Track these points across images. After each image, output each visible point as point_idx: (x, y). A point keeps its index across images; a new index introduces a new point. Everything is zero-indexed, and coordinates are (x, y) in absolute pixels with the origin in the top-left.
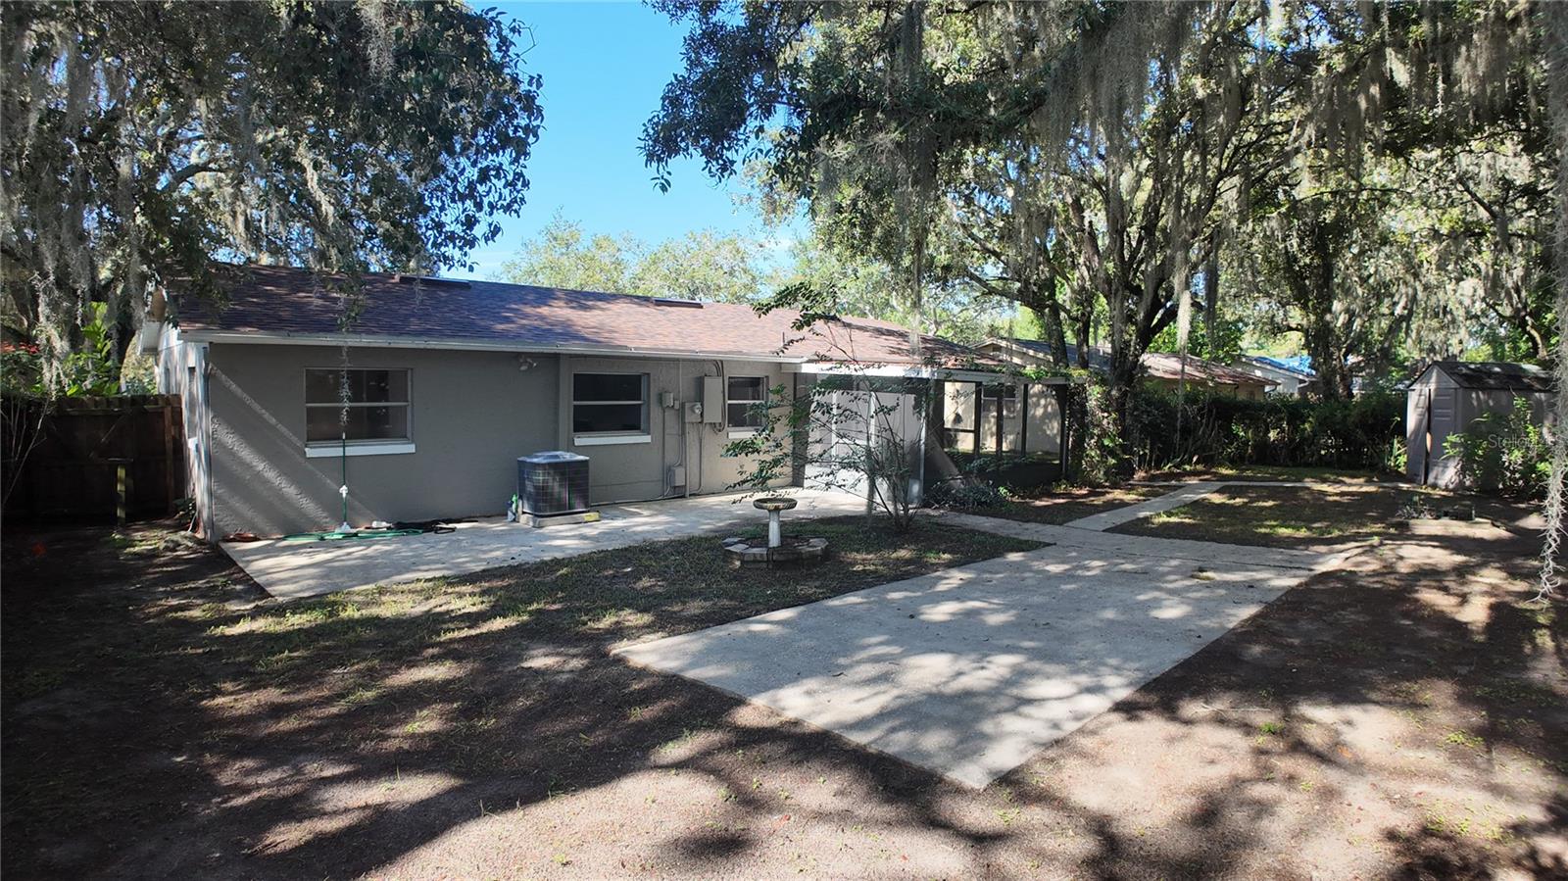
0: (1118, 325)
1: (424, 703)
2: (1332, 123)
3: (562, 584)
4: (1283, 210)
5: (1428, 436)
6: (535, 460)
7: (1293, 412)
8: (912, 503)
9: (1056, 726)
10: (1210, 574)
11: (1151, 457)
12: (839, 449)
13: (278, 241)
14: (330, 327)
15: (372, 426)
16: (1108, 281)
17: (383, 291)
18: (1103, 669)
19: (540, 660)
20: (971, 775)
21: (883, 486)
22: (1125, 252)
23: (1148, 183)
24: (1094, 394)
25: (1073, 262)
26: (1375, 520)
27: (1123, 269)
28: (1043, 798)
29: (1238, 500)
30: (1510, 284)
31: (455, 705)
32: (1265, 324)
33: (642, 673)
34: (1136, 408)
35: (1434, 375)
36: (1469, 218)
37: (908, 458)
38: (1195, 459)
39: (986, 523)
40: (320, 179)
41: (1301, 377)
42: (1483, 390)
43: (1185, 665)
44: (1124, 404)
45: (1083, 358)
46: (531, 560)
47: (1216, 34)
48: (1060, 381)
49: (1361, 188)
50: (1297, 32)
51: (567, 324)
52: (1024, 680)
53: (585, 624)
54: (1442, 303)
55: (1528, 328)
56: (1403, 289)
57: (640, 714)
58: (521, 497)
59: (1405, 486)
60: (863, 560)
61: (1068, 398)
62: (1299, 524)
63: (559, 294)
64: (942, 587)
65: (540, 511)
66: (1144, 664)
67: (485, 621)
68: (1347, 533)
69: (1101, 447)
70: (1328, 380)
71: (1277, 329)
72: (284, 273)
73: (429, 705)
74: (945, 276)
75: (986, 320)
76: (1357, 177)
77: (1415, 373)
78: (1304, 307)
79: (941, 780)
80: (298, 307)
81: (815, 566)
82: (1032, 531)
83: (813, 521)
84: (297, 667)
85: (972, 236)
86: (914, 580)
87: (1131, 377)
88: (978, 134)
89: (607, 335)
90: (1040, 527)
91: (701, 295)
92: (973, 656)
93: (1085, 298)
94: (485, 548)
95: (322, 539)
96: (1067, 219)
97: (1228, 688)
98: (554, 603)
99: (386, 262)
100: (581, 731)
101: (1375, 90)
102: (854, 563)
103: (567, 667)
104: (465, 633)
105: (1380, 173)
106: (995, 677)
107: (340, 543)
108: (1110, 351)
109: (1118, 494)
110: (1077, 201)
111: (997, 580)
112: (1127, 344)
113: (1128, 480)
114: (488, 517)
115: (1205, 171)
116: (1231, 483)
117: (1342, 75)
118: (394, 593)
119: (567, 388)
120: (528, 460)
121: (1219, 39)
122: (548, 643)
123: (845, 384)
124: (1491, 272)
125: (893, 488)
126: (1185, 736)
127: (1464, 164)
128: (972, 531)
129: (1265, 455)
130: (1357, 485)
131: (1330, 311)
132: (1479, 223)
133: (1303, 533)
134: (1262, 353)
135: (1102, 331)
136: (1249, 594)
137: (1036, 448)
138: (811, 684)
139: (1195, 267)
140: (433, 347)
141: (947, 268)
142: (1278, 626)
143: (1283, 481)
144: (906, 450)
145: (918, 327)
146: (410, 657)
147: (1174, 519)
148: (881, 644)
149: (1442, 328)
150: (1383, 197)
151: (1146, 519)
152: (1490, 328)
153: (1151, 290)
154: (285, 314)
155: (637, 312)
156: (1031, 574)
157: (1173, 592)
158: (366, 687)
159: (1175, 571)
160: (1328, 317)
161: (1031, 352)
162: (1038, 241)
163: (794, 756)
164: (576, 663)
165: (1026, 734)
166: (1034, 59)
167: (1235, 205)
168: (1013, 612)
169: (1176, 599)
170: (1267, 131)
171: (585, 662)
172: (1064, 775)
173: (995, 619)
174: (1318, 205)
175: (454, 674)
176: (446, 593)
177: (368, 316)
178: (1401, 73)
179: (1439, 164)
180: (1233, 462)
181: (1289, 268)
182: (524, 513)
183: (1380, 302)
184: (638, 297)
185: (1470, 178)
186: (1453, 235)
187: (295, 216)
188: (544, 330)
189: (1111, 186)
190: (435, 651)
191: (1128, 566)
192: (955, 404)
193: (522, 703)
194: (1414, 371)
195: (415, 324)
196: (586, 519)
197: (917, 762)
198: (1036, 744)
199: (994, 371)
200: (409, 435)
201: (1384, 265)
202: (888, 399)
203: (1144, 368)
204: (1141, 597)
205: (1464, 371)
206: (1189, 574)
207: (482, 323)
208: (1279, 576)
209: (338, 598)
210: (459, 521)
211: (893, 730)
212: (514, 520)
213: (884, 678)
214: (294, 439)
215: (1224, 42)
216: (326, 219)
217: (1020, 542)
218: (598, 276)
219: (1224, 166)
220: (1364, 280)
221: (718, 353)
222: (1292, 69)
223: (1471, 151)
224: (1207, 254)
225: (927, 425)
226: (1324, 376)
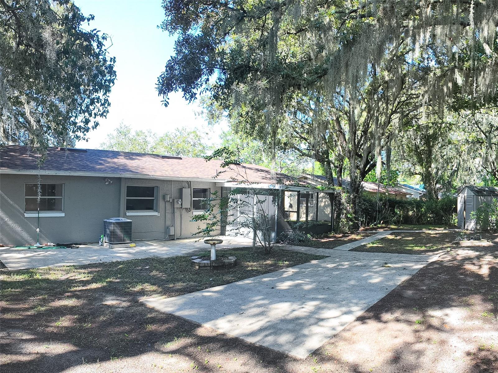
0: (353, 169)
1: (63, 315)
2: (434, 95)
3: (120, 271)
4: (415, 128)
5: (465, 212)
6: (111, 221)
7: (418, 204)
8: (272, 242)
9: (334, 329)
10: (389, 265)
11: (365, 221)
12: (241, 219)
13: (15, 137)
14: (35, 167)
15: (49, 206)
16: (349, 152)
17: (54, 154)
18: (351, 304)
19: (110, 301)
20: (300, 353)
21: (259, 234)
22: (356, 140)
23: (365, 114)
24: (344, 197)
25: (336, 144)
26: (448, 242)
27: (355, 148)
28: (330, 359)
29: (398, 237)
30: (491, 160)
31: (75, 317)
32: (406, 172)
33: (152, 310)
34: (360, 203)
35: (466, 191)
36: (478, 137)
37: (270, 222)
38: (382, 222)
39: (302, 249)
40: (30, 112)
41: (420, 192)
42: (482, 196)
43: (383, 300)
44: (355, 201)
45: (340, 182)
46: (108, 261)
47: (394, 55)
48: (331, 191)
49: (443, 122)
50: (424, 59)
51: (125, 166)
52: (320, 312)
53: (129, 288)
54: (469, 166)
55: (496, 176)
56: (456, 160)
57: (152, 327)
58: (104, 236)
59: (457, 230)
60: (252, 265)
61: (334, 198)
62: (421, 245)
63: (122, 154)
64: (285, 275)
65: (112, 242)
66: (367, 301)
67: (89, 284)
68: (439, 248)
69: (347, 218)
70: (430, 193)
71: (412, 174)
72: (18, 148)
73: (65, 315)
74: (285, 147)
75: (301, 167)
76: (442, 118)
77: (459, 191)
78: (422, 165)
79: (287, 356)
80: (23, 160)
81: (231, 268)
82: (321, 251)
83: (230, 249)
84: (17, 295)
85: (295, 131)
86: (273, 273)
87: (358, 190)
88: (300, 85)
89: (140, 170)
90: (324, 250)
91: (181, 154)
92: (299, 303)
93: (340, 159)
94: (90, 255)
95: (29, 248)
96: (334, 126)
97: (399, 307)
98: (116, 279)
99: (55, 143)
100: (126, 333)
101: (450, 85)
102: (248, 267)
103: (121, 306)
104: (81, 288)
105: (449, 117)
106: (308, 311)
107: (35, 250)
108: (350, 180)
109: (353, 236)
110: (337, 119)
111: (308, 271)
112: (356, 177)
113: (357, 231)
114: (91, 243)
115: (387, 110)
116: (395, 231)
117: (439, 77)
118: (55, 270)
119: (124, 191)
120: (108, 221)
121: (395, 58)
122: (113, 295)
123: (243, 191)
124: (485, 156)
125: (264, 235)
126: (384, 328)
127: (478, 117)
128: (296, 252)
129: (407, 220)
130: (441, 230)
131: (431, 167)
132: (482, 139)
133: (423, 248)
134: (405, 183)
135: (347, 172)
136: (404, 271)
137: (321, 219)
138: (231, 317)
139: (382, 147)
140: (72, 175)
141: (285, 144)
142: (418, 283)
143: (415, 230)
144: (269, 219)
145: (274, 168)
146: (59, 295)
147: (375, 245)
148: (260, 300)
149: (468, 175)
150: (450, 126)
151: (365, 245)
152: (484, 176)
153: (366, 156)
154: (18, 162)
155: (153, 161)
156: (321, 269)
157: (376, 272)
158: (42, 306)
159: (377, 264)
160: (430, 169)
161: (319, 180)
162: (322, 135)
163: (223, 349)
164: (125, 304)
165: (322, 333)
166: (322, 57)
167: (398, 124)
168: (315, 284)
169: (377, 275)
170: (410, 97)
171: (129, 304)
172: (338, 349)
173: (307, 287)
174: (427, 127)
175: (76, 304)
176: (74, 272)
177: (48, 163)
178: (460, 80)
179: (470, 117)
180: (396, 223)
181: (416, 151)
182: (106, 242)
183: (448, 165)
184: (154, 155)
185: (479, 122)
186: (473, 142)
187: (22, 127)
188: (115, 168)
189: (351, 113)
190: (69, 294)
191: (359, 264)
192: (289, 200)
193: (102, 318)
194: (459, 190)
195: (66, 166)
196: (130, 246)
197: (276, 349)
198: (326, 337)
199: (305, 187)
200: (63, 210)
201: (449, 152)
202: (262, 198)
203: (362, 187)
204: (364, 275)
205: (476, 189)
206: (382, 265)
207: (91, 165)
208: (416, 265)
209: (34, 271)
210: (80, 244)
211: (266, 336)
212: (102, 245)
213: (262, 314)
214: (21, 210)
215: (397, 58)
216: (33, 127)
217: (316, 256)
218: (137, 147)
219: (394, 109)
220: (442, 157)
221: (189, 178)
222: (421, 73)
223: (481, 113)
224: (387, 143)
225: (278, 209)
226: (428, 191)
